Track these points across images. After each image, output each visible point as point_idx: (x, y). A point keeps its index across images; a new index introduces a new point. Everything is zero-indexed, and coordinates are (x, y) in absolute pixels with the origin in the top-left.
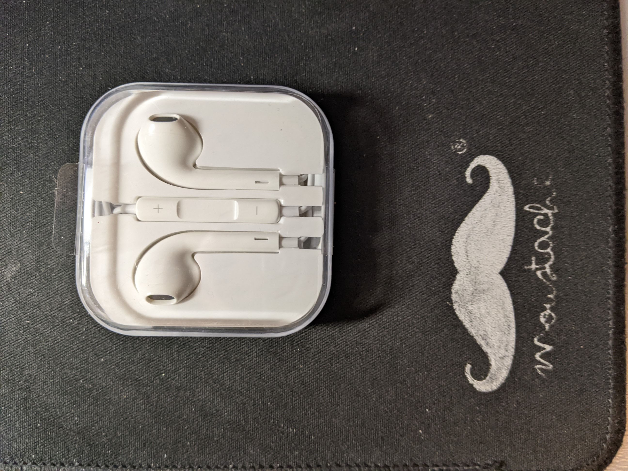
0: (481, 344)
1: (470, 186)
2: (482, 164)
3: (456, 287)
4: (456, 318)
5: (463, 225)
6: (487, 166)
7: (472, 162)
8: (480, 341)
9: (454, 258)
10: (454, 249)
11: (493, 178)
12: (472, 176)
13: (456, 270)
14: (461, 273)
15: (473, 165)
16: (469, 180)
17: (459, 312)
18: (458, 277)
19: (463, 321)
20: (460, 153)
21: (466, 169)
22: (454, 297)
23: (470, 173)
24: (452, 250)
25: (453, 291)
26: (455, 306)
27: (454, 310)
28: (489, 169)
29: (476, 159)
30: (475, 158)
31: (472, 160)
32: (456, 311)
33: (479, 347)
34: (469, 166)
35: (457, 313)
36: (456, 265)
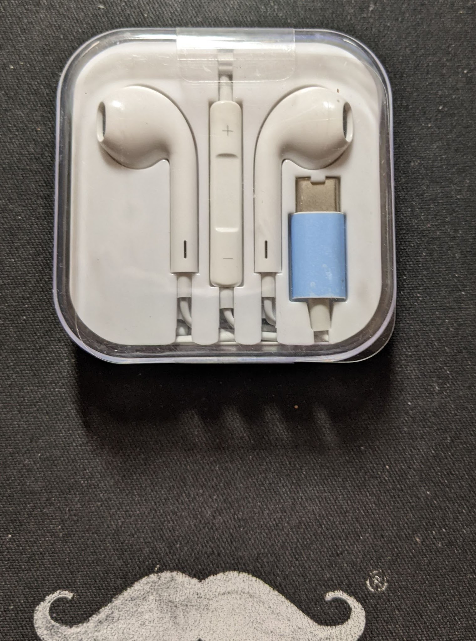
0: (99, 613)
1: (322, 598)
2: (353, 615)
3: (180, 578)
4: (137, 578)
5: (266, 588)
6: (350, 621)
7: (355, 600)
8: (104, 612)
9: (220, 576)
10: (233, 575)
11: (334, 630)
12: (336, 600)
13: (204, 579)
14: (199, 585)
15: (351, 601)
16: (330, 596)
17: (145, 582)
18: (195, 581)
19: (132, 588)
20: (368, 582)
21: (345, 591)
22: (166, 575)
23: (339, 596)
24: (231, 572)
25: (174, 573)
26: (153, 577)
27: (147, 575)
28: (345, 625)
29: (360, 605)
30: (362, 604)
31: (359, 600)
32: (146, 577)
33: (95, 610)
34: (350, 596)
35: (144, 580)
36: (211, 578)
